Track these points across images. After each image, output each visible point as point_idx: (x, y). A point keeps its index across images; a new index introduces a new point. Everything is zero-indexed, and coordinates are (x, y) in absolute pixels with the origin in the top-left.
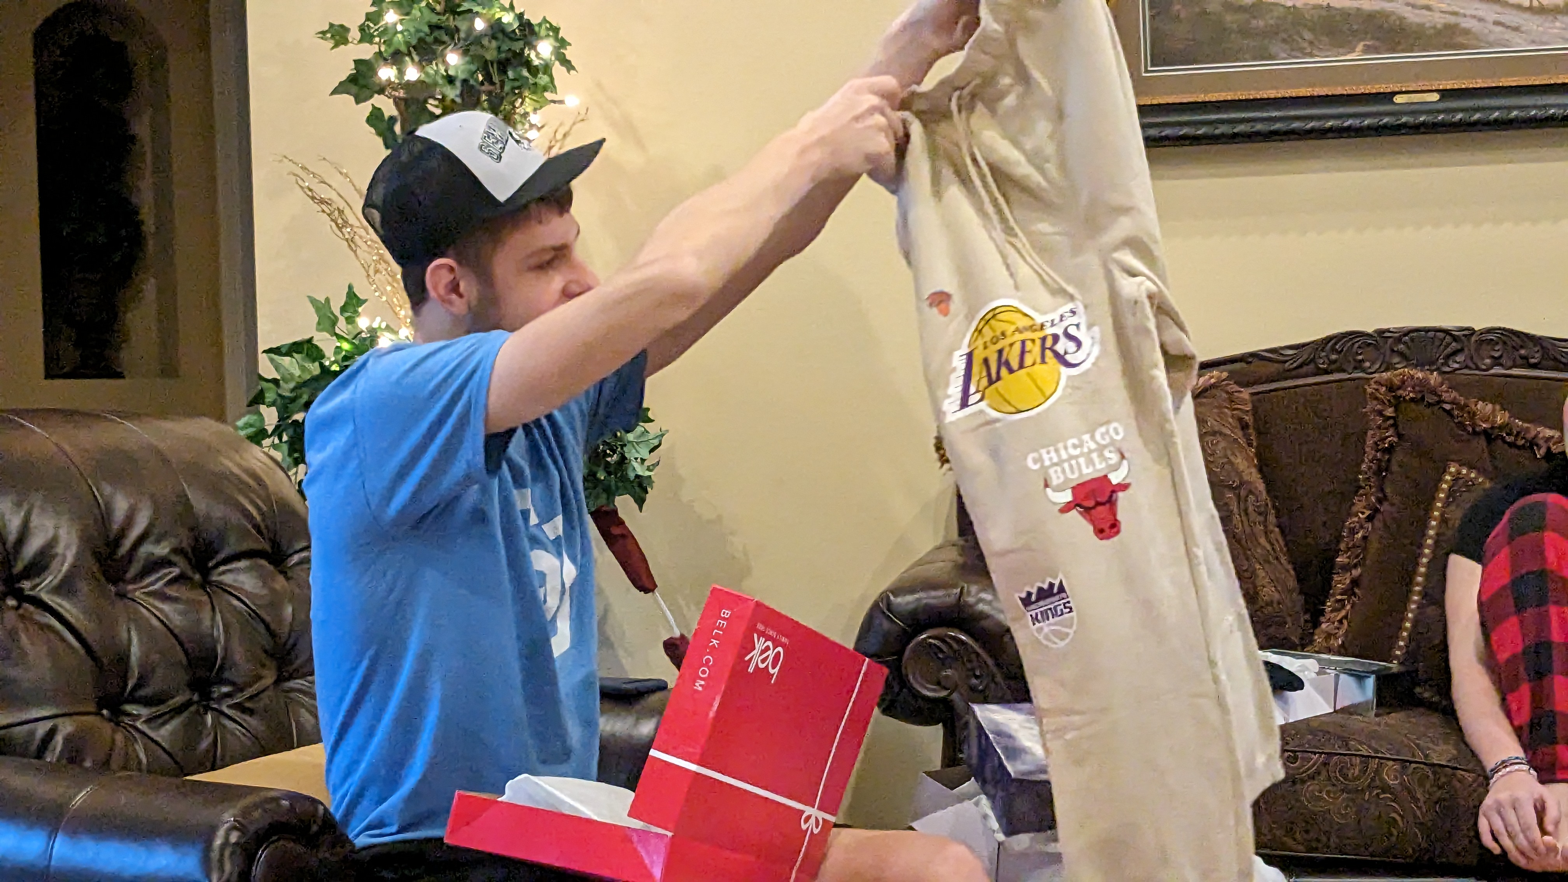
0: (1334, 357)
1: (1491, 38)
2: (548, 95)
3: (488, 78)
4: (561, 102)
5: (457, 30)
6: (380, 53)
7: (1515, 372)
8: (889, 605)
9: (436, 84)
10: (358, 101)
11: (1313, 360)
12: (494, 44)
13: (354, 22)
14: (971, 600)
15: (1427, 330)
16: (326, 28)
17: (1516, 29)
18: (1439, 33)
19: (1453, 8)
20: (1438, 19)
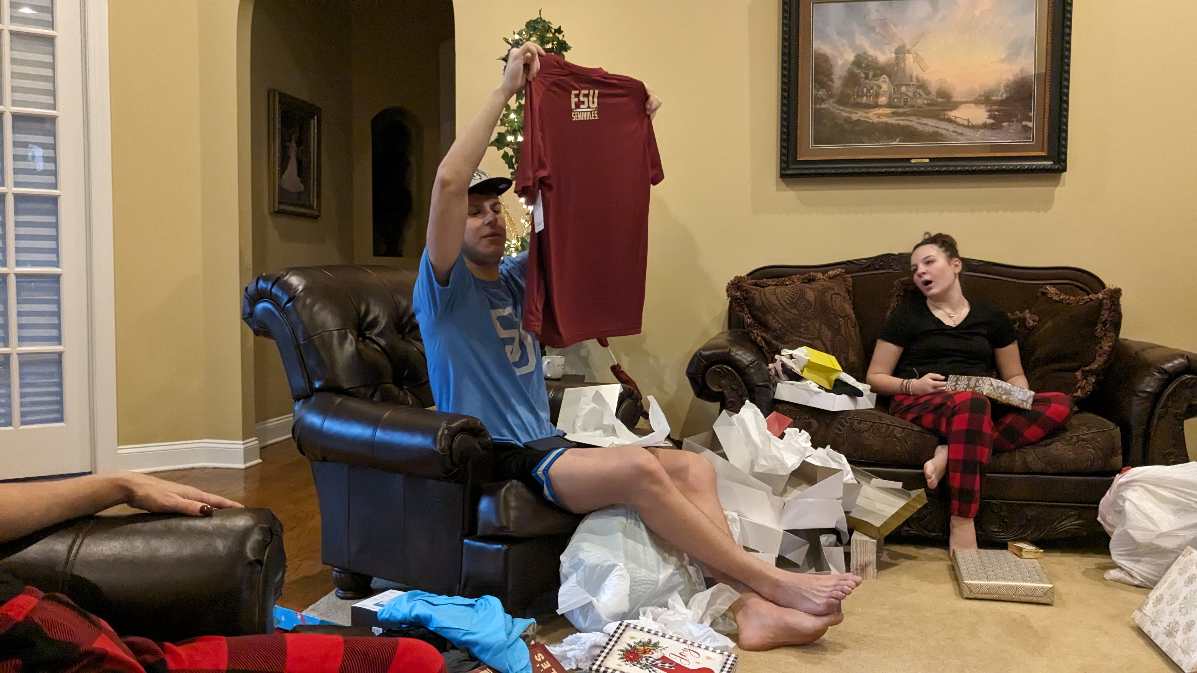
0: (883, 263)
1: (952, 137)
6: (508, 130)
8: (701, 354)
10: (499, 149)
14: (733, 354)
17: (962, 134)
18: (930, 135)
19: (936, 125)
20: (931, 130)
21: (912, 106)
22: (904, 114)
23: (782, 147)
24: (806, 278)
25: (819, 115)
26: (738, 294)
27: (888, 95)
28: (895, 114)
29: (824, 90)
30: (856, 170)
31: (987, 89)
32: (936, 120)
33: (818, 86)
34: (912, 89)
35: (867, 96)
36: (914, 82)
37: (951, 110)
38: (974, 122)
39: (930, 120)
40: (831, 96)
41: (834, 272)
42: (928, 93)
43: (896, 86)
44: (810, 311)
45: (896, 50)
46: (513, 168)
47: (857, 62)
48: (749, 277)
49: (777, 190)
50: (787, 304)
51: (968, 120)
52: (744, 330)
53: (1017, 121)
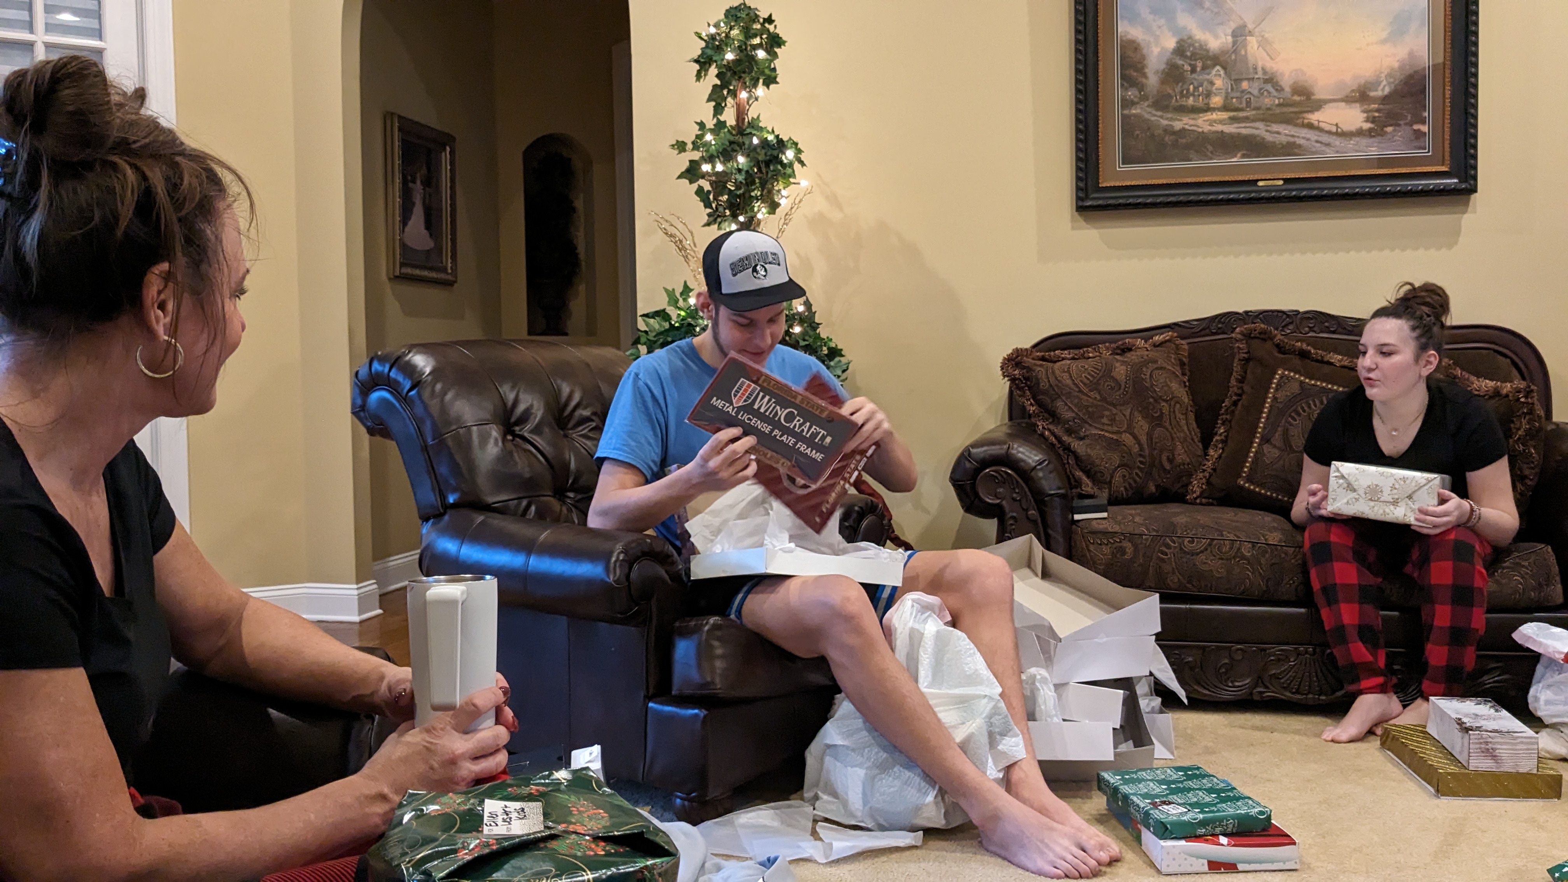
0: (1220, 326)
1: (1314, 150)
2: (792, 180)
3: (760, 170)
4: (798, 184)
5: (744, 144)
6: (703, 156)
7: (1321, 335)
8: (969, 455)
9: (732, 174)
10: (691, 183)
11: (1209, 327)
12: (763, 151)
13: (689, 140)
14: (1013, 452)
15: (1273, 311)
16: (674, 143)
17: (1328, 145)
18: (1283, 147)
19: (1292, 133)
20: (1284, 139)
21: (1257, 109)
22: (1246, 119)
23: (1078, 169)
24: (1117, 348)
25: (1129, 126)
26: (1020, 373)
27: (1224, 95)
28: (1233, 120)
29: (1134, 89)
30: (1181, 198)
31: (1363, 81)
32: (1290, 127)
33: (1126, 84)
34: (1256, 85)
35: (1193, 95)
36: (1260, 74)
37: (1312, 112)
38: (1346, 127)
39: (1284, 126)
40: (1145, 98)
41: (1161, 338)
42: (1279, 89)
43: (1235, 80)
44: (1118, 393)
45: (1233, 32)
46: (711, 208)
47: (1180, 50)
48: (1034, 350)
49: (1073, 228)
50: (1085, 385)
51: (1337, 125)
52: (1026, 420)
53: (1406, 124)
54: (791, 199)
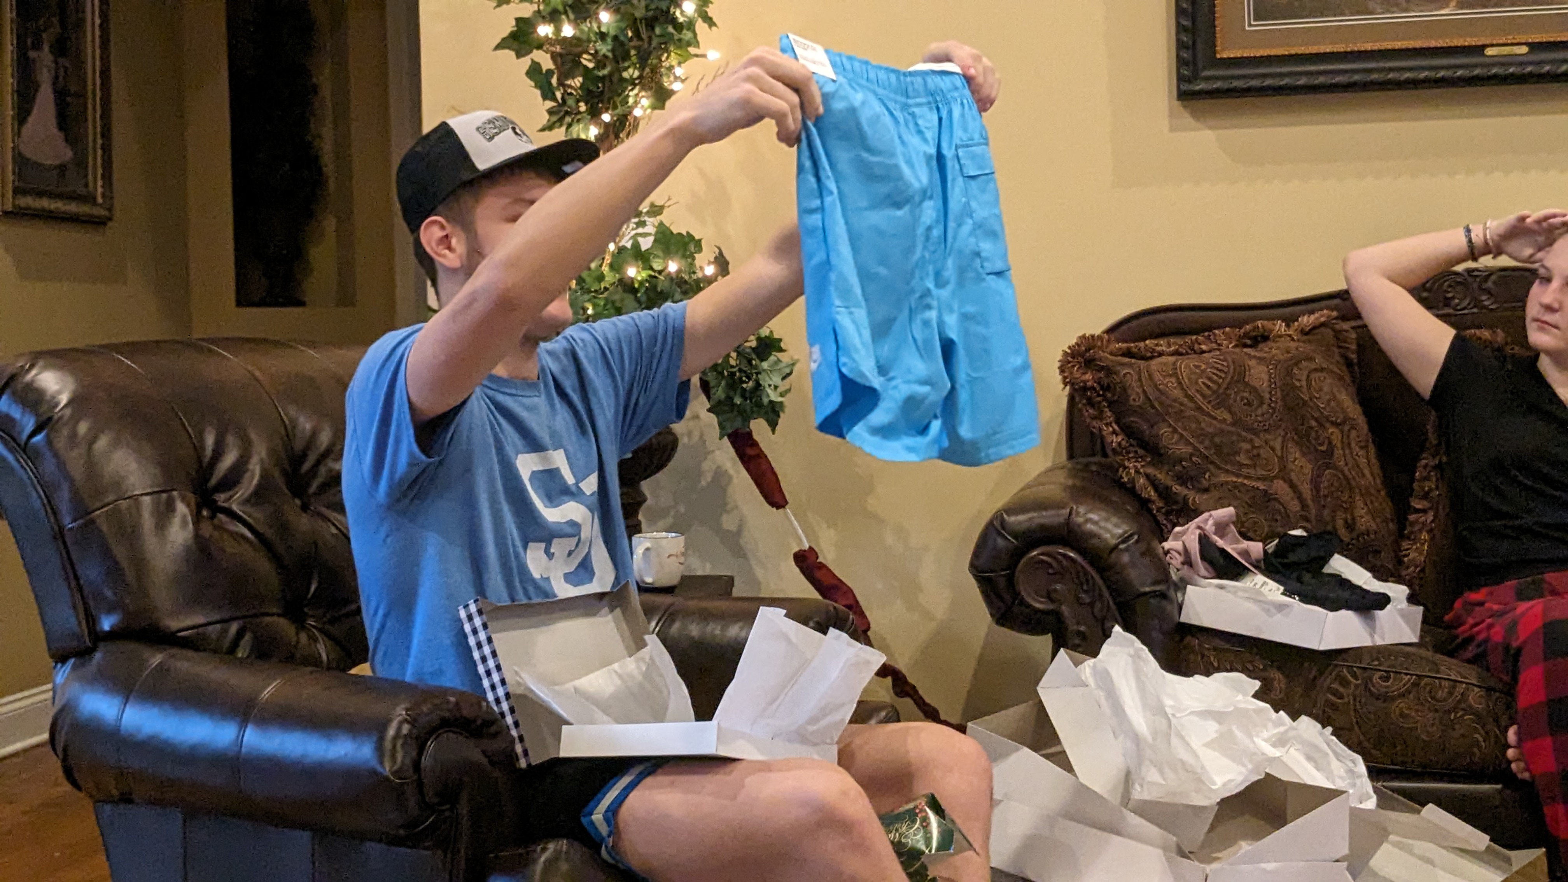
2: (692, 50)
3: (637, 35)
4: (704, 56)
6: (539, 11)
8: (1003, 523)
9: (589, 41)
10: (519, 55)
14: (1079, 520)
23: (1180, 29)
24: (1246, 335)
26: (1088, 376)
30: (1356, 77)
41: (1312, 317)
44: (1259, 412)
46: (554, 99)
48: (1111, 338)
49: (1172, 129)
50: (1204, 396)
52: (1103, 460)
54: (692, 84)
